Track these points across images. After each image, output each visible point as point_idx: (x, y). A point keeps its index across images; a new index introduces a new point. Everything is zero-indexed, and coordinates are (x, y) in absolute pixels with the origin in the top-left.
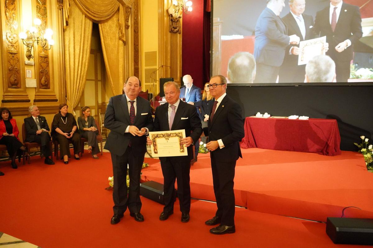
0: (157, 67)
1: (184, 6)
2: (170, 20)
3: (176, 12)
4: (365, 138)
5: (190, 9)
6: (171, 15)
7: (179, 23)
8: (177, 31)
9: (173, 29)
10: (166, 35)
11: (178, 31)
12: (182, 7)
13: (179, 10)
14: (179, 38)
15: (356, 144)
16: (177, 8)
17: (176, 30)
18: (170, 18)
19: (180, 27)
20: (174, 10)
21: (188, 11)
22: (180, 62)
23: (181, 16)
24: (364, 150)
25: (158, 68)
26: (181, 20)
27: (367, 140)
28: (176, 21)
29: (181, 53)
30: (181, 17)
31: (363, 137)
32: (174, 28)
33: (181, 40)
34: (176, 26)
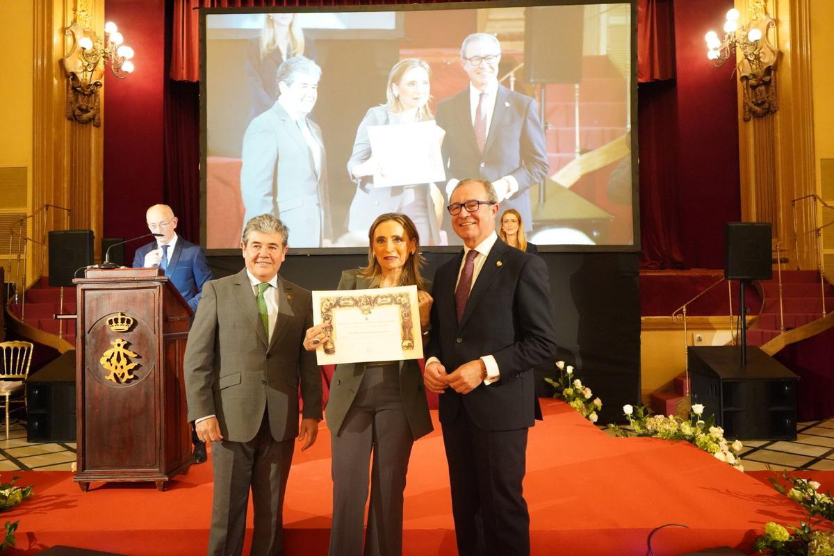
0: (28, 210)
1: (113, 56)
2: (70, 88)
3: (85, 70)
4: (566, 365)
5: (128, 67)
6: (74, 75)
7: (95, 100)
8: (90, 120)
9: (77, 112)
10: (59, 127)
11: (94, 119)
12: (104, 57)
13: (96, 65)
14: (95, 139)
15: (548, 380)
16: (92, 60)
17: (85, 116)
18: (71, 83)
19: (99, 109)
20: (80, 63)
21: (121, 71)
22: (98, 198)
23: (102, 81)
24: (570, 391)
25: (29, 214)
26: (101, 91)
27: (570, 369)
28: (86, 93)
29: (101, 179)
30: (101, 85)
31: (561, 364)
32: (80, 108)
33: (102, 143)
34: (87, 106)
